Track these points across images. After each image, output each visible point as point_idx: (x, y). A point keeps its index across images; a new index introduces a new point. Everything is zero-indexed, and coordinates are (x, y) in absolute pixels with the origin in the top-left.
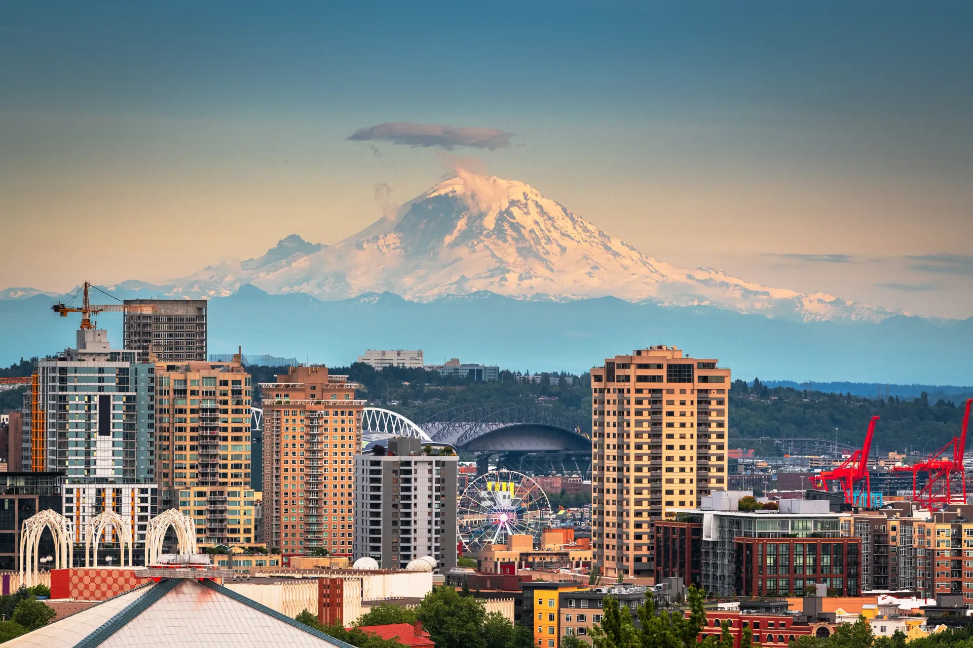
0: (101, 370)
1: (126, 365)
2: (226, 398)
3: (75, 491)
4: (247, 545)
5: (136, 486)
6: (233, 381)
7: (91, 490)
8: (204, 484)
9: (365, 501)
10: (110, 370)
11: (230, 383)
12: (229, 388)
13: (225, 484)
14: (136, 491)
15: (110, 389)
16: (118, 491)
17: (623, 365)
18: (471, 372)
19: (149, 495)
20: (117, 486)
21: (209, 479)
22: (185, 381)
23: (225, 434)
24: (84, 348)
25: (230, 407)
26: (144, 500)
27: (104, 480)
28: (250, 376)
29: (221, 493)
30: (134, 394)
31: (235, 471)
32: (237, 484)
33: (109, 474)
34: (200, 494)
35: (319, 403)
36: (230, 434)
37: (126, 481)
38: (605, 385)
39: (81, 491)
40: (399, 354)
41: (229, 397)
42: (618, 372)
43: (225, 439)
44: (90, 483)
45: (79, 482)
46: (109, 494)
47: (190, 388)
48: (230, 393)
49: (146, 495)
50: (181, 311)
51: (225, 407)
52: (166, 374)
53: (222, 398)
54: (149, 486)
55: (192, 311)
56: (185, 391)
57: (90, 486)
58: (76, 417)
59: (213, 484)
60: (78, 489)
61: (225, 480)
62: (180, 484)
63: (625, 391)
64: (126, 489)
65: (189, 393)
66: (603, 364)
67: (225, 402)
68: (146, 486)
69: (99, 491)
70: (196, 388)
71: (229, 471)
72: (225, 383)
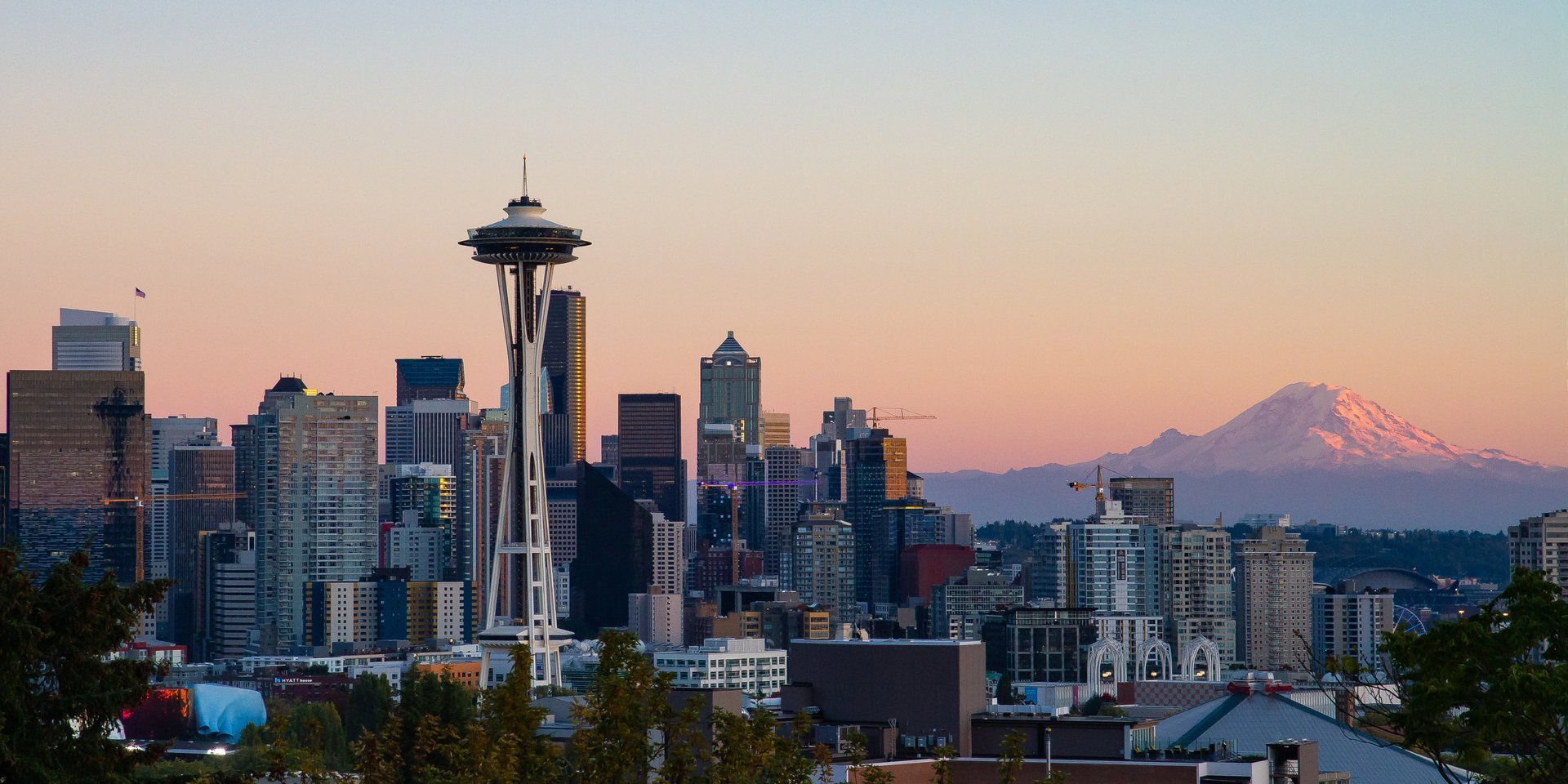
0: (1118, 531)
1: (1137, 527)
2: (1211, 551)
3: (1100, 622)
4: (1231, 663)
5: (1147, 618)
6: (1217, 539)
7: (1112, 621)
8: (1197, 616)
9: (1321, 629)
10: (1125, 531)
11: (1215, 540)
12: (1214, 544)
13: (1211, 616)
14: (1146, 622)
15: (1123, 545)
16: (1133, 622)
17: (1535, 524)
18: (1327, 529)
19: (1156, 625)
20: (1132, 618)
21: (1200, 612)
22: (1180, 539)
23: (1212, 579)
24: (1105, 514)
25: (1215, 558)
26: (1152, 629)
27: (1121, 614)
28: (1229, 534)
29: (1210, 623)
30: (1143, 548)
31: (1219, 606)
32: (1221, 616)
33: (1125, 609)
34: (1194, 624)
35: (1279, 555)
36: (1215, 578)
37: (1139, 614)
38: (1521, 540)
39: (1105, 622)
40: (1271, 517)
41: (1214, 551)
42: (1531, 530)
43: (1212, 582)
44: (1111, 616)
45: (1102, 615)
46: (1126, 624)
47: (1184, 544)
48: (1215, 548)
49: (1154, 625)
50: (1153, 486)
51: (1211, 558)
52: (1165, 534)
53: (1209, 551)
54: (1157, 618)
55: (1162, 486)
56: (1180, 546)
57: (1112, 618)
58: (1099, 564)
59: (1203, 616)
60: (1103, 621)
61: (1212, 613)
62: (1178, 616)
63: (1538, 545)
64: (1139, 621)
65: (1183, 548)
66: (1518, 524)
67: (1211, 555)
68: (1153, 618)
69: (1118, 622)
70: (1189, 544)
71: (1215, 606)
72: (1211, 540)
